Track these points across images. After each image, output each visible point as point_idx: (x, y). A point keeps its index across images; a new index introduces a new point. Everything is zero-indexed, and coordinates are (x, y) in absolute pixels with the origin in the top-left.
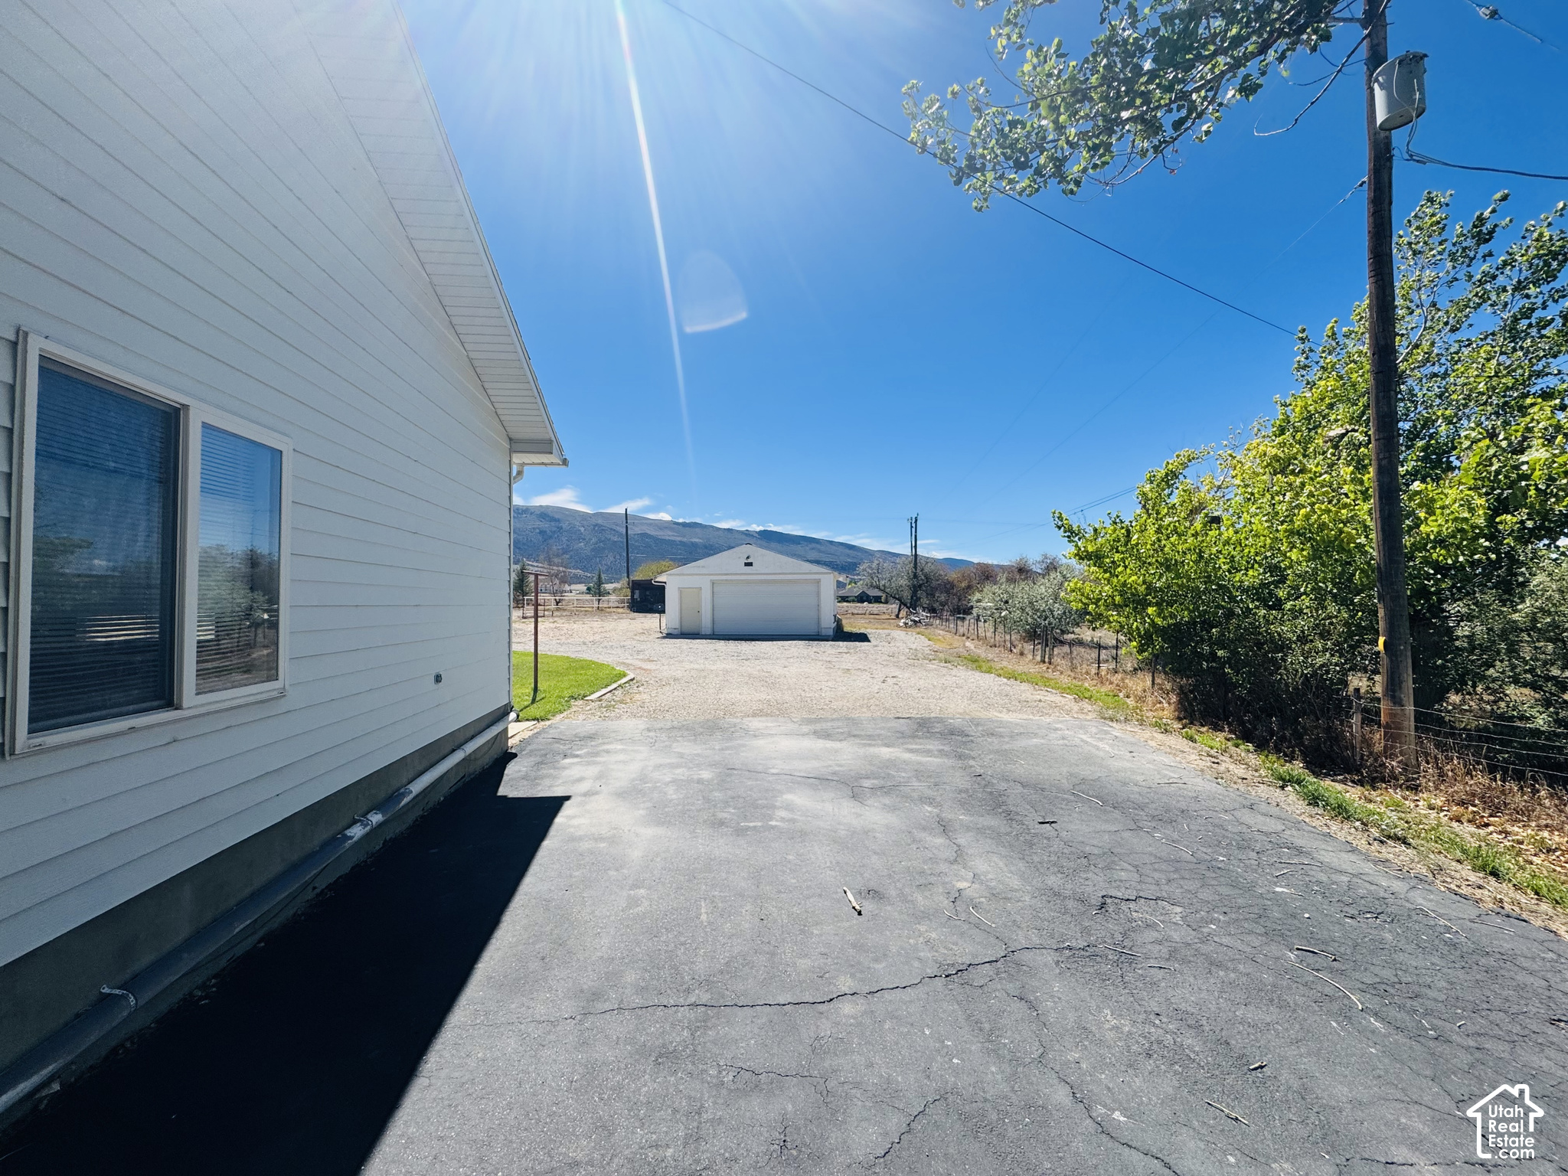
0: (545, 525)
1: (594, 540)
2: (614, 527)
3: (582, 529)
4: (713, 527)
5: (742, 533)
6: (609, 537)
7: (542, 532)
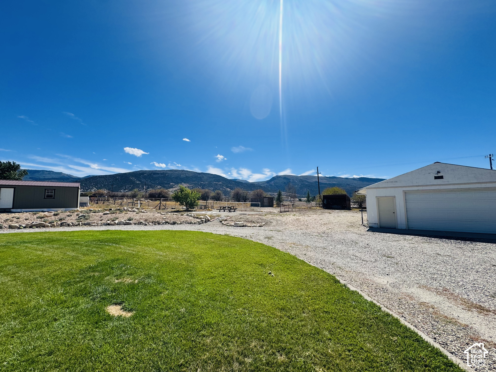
0: (285, 181)
1: (300, 184)
2: (306, 180)
3: (296, 181)
4: (340, 178)
5: (352, 179)
6: (304, 183)
7: (285, 183)
